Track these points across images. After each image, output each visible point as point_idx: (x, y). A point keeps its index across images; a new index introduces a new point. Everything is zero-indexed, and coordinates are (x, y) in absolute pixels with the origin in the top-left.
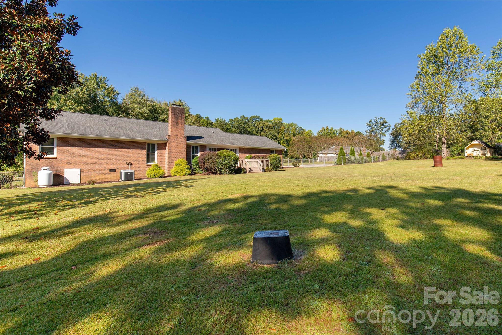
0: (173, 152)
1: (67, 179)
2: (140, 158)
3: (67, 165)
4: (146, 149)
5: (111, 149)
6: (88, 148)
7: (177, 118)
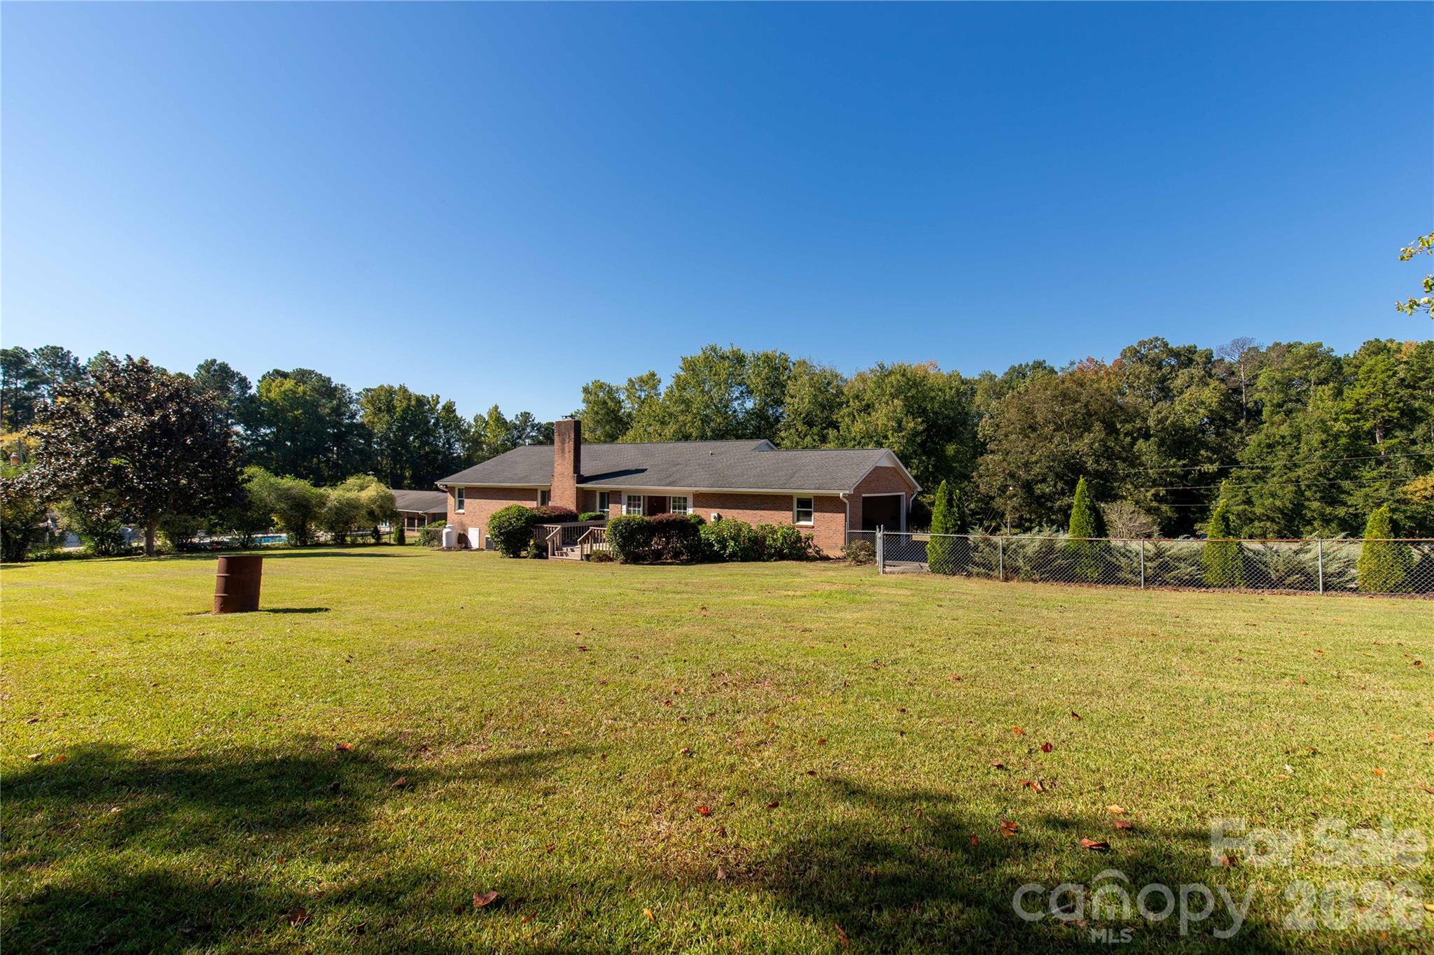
1: (470, 541)
3: (471, 523)
4: (536, 501)
6: (485, 501)
7: (563, 442)
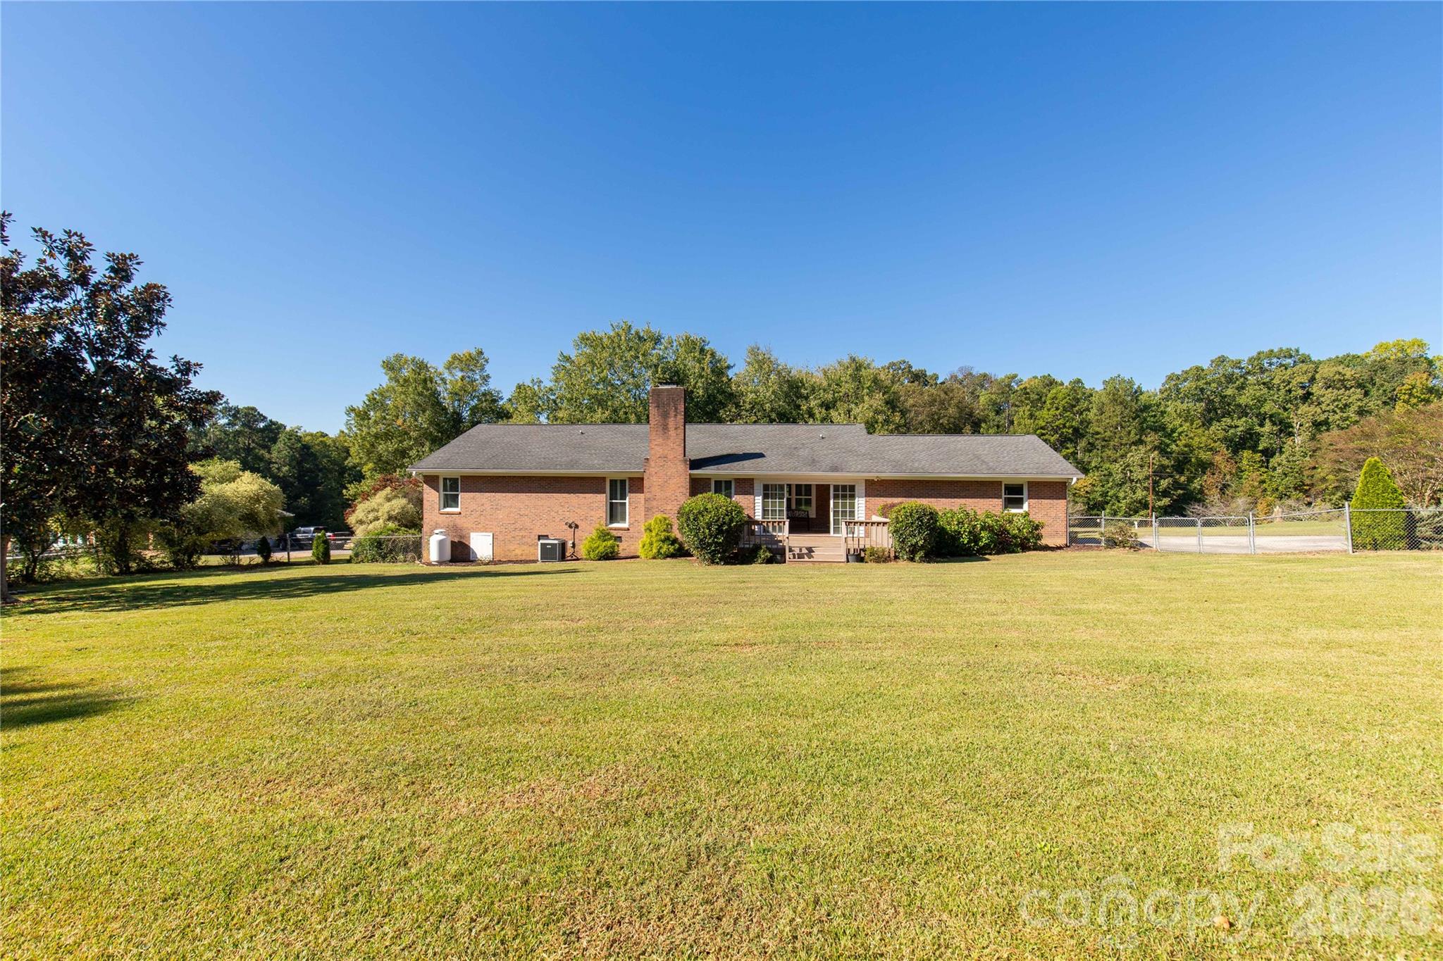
0: (657, 498)
1: (474, 552)
2: (593, 513)
3: (474, 527)
4: (604, 492)
5: (539, 494)
6: (504, 494)
7: (665, 416)
